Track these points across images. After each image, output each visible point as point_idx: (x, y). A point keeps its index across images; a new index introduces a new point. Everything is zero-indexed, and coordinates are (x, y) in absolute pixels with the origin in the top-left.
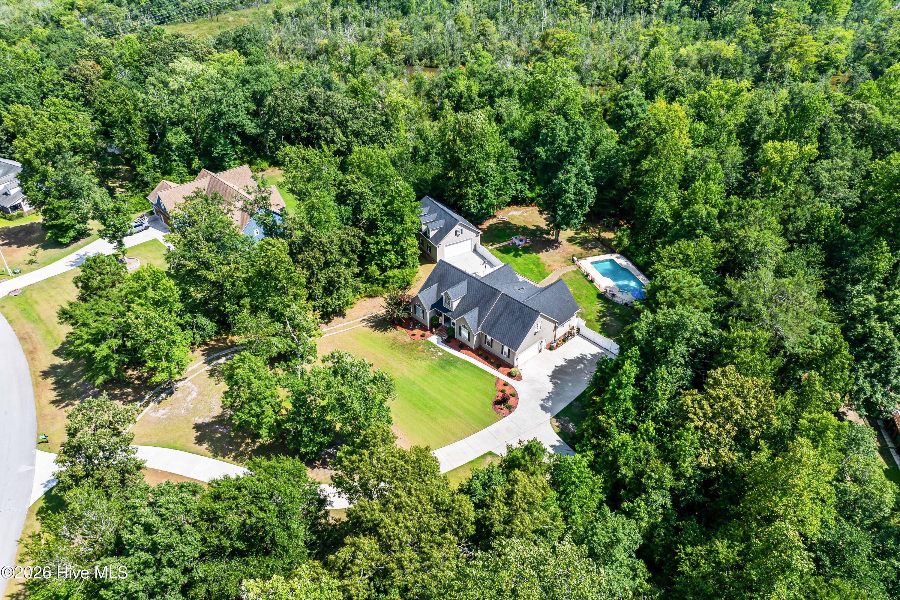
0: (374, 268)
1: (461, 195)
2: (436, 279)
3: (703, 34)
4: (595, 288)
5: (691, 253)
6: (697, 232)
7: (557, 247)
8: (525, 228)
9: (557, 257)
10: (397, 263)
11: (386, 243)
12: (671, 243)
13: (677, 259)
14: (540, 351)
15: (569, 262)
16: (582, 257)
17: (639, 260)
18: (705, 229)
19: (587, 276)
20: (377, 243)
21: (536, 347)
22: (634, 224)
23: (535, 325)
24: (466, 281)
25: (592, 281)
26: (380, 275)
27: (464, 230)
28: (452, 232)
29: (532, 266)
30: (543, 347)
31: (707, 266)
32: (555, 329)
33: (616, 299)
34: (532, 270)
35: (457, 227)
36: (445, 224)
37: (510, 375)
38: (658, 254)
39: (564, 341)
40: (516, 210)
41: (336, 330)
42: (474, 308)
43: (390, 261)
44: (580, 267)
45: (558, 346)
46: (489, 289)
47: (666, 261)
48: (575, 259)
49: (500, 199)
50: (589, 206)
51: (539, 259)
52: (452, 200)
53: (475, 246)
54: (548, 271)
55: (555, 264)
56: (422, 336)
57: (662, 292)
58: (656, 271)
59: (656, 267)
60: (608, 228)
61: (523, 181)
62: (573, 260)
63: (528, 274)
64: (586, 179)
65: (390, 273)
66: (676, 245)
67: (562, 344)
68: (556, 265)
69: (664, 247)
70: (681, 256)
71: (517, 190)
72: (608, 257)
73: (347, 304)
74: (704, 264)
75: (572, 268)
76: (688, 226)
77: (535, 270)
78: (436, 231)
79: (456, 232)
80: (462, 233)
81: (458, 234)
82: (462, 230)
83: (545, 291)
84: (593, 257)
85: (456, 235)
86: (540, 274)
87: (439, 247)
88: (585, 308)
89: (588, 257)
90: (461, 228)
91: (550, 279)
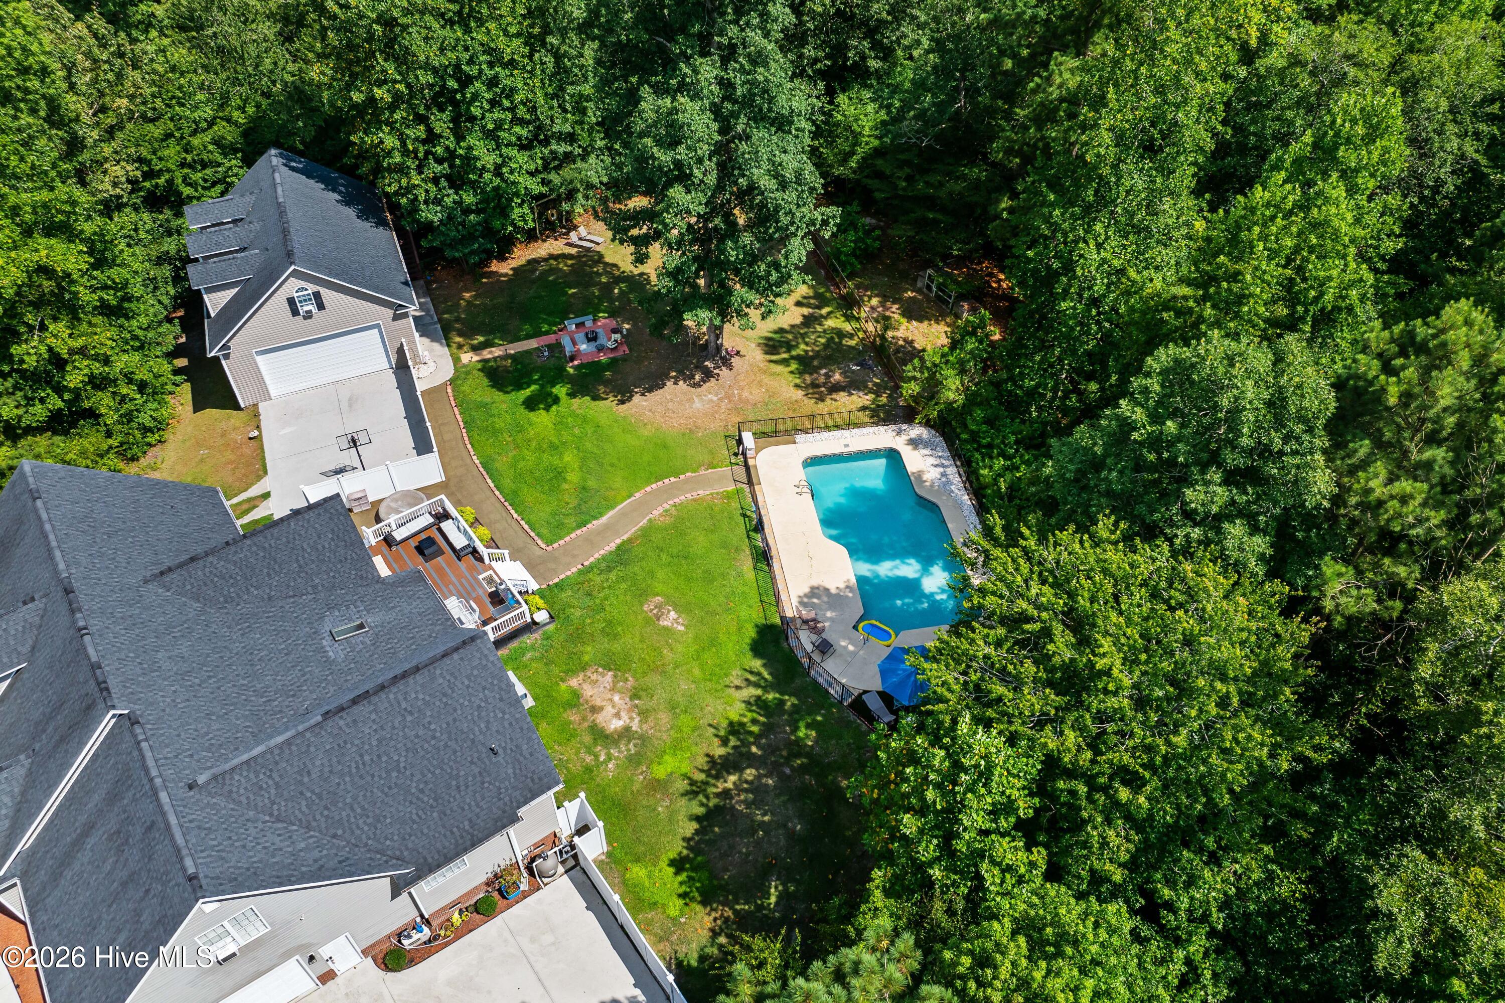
4: (766, 591)
14: (326, 976)
15: (725, 452)
16: (782, 431)
19: (762, 525)
27: (326, 293)
28: (274, 303)
34: (559, 474)
35: (291, 286)
44: (753, 480)
48: (752, 436)
53: (402, 351)
60: (940, 305)
62: (740, 443)
63: (529, 495)
67: (467, 929)
72: (884, 436)
75: (720, 480)
77: (574, 477)
78: (231, 293)
79: (291, 301)
80: (321, 306)
81: (303, 309)
82: (317, 295)
83: (356, 709)
84: (826, 434)
85: (295, 312)
86: (574, 502)
87: (227, 357)
88: (673, 707)
89: (805, 431)
90: (311, 288)
91: (607, 527)
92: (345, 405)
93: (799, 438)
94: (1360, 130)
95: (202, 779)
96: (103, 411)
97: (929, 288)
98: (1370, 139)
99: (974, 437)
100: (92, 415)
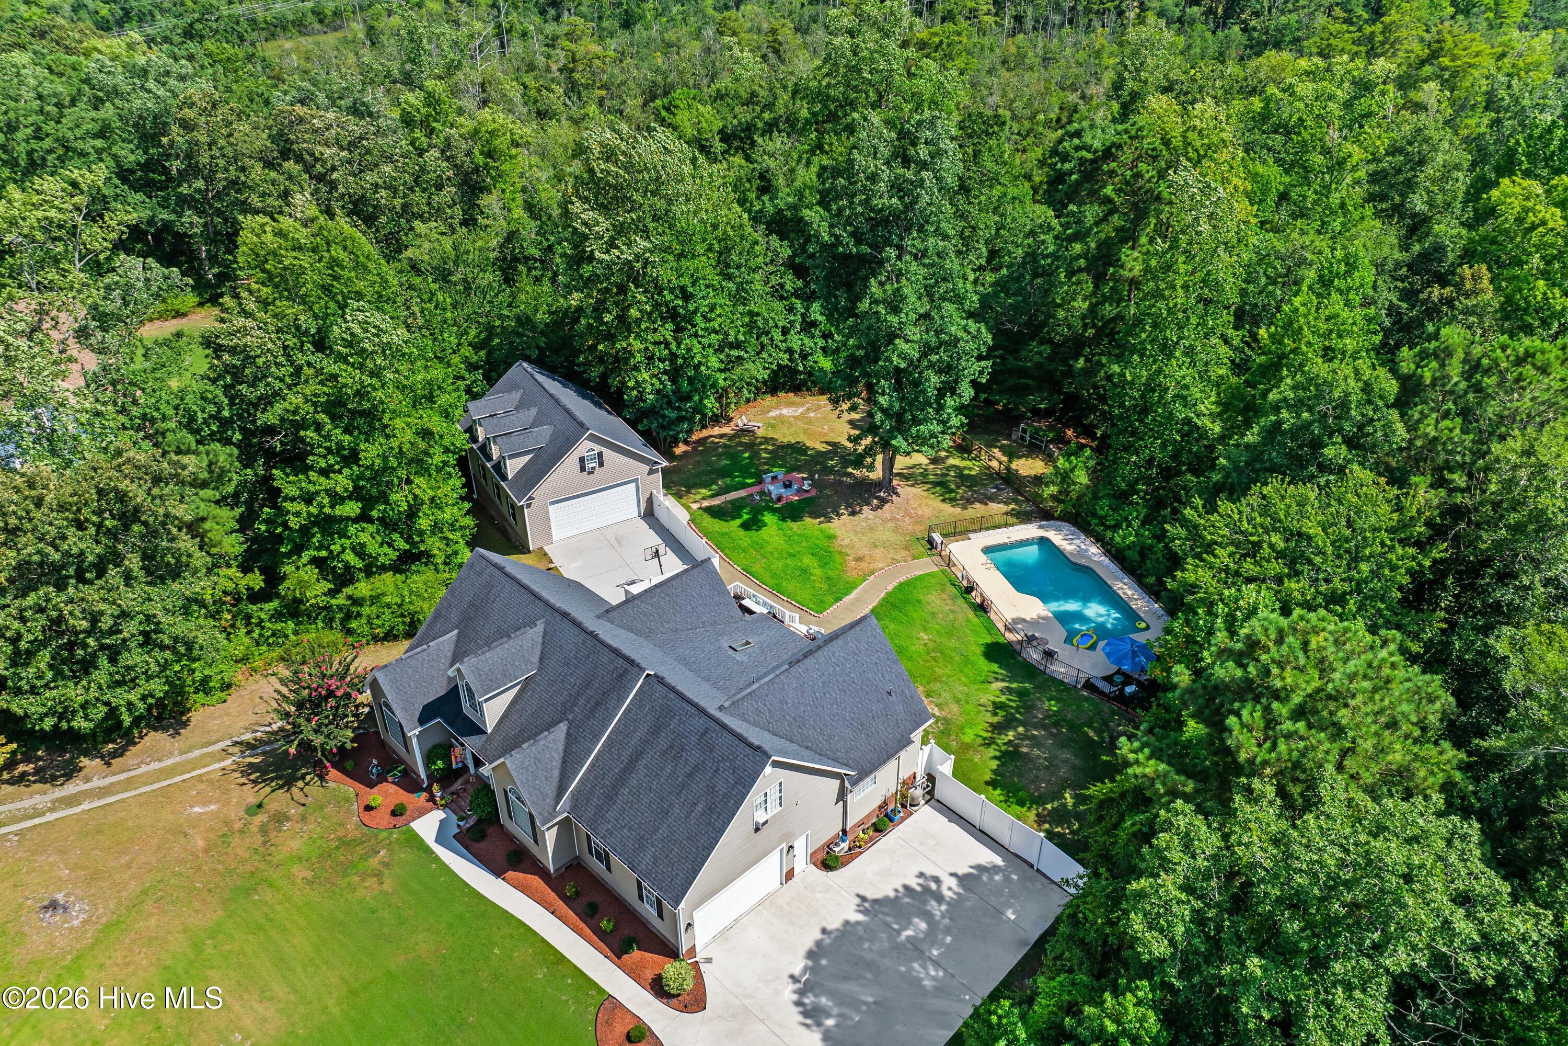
0: (310, 573)
1: (617, 359)
2: (454, 617)
3: (1233, 53)
4: (990, 627)
5: (1311, 528)
6: (1329, 452)
7: (883, 501)
8: (798, 449)
9: (886, 534)
10: (388, 555)
11: (336, 499)
12: (1236, 491)
13: (1266, 551)
14: (790, 875)
15: (920, 549)
16: (959, 532)
17: (1126, 537)
18: (1351, 443)
19: (969, 590)
20: (308, 499)
21: (771, 866)
22: (1105, 436)
23: (754, 796)
24: (540, 627)
25: (982, 608)
26: (333, 593)
27: (607, 454)
28: (570, 462)
29: (808, 561)
30: (801, 863)
31: (1375, 574)
32: (842, 795)
33: (1058, 669)
34: (805, 571)
35: (585, 447)
36: (553, 440)
37: (659, 988)
38: (1194, 531)
39: (878, 829)
40: (790, 404)
41: (129, 784)
42: (549, 726)
43: (359, 551)
44: (949, 563)
45: (855, 851)
46: (606, 657)
47: (1223, 555)
48: (937, 537)
49: (738, 371)
50: (974, 383)
51: (831, 538)
52: (595, 373)
53: (650, 500)
54: (852, 576)
55: (878, 553)
56: (396, 813)
57: (1251, 713)
58: (1192, 588)
59: (1191, 577)
60: (1035, 448)
61: (809, 326)
62: (930, 542)
63: (791, 586)
64: (958, 299)
65: (363, 588)
66: (1254, 500)
67: (872, 841)
68: (880, 559)
69: (1211, 508)
70: (1276, 538)
71: (790, 351)
72: (1031, 531)
73: (204, 686)
74: (1364, 567)
75: (926, 566)
76: (1294, 433)
77: (817, 572)
78: (525, 459)
79: (582, 460)
80: (601, 464)
81: (590, 465)
82: (600, 455)
83: (807, 661)
84: (990, 532)
85: (583, 469)
86: (825, 587)
87: (529, 506)
88: (958, 701)
89: (975, 531)
90: (598, 448)
91: (857, 600)
92: (614, 543)
93: (972, 535)
94: (1343, 267)
95: (726, 704)
96: (435, 551)
97: (1022, 438)
98: (1348, 273)
99: (1102, 520)
100: (428, 555)
